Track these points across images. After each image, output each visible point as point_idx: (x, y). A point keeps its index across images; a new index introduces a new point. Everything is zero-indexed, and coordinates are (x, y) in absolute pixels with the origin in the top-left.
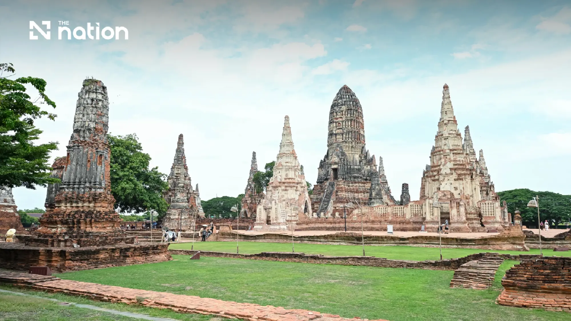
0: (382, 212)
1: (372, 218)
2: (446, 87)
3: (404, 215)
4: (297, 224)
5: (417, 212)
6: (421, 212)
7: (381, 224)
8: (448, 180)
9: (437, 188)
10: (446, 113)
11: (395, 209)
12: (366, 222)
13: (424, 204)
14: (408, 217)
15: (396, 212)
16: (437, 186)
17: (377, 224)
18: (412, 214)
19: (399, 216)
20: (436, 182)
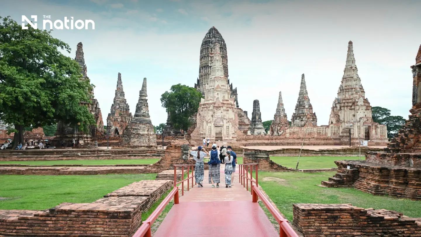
0: (309, 131)
1: (301, 136)
2: (350, 43)
3: (326, 134)
4: (237, 140)
5: (335, 132)
6: (339, 132)
7: (309, 140)
8: (362, 109)
9: (353, 115)
10: (352, 62)
11: (319, 129)
12: (298, 139)
13: (340, 126)
14: (329, 135)
15: (320, 131)
16: (353, 113)
17: (307, 141)
18: (332, 133)
19: (322, 135)
20: (353, 111)
